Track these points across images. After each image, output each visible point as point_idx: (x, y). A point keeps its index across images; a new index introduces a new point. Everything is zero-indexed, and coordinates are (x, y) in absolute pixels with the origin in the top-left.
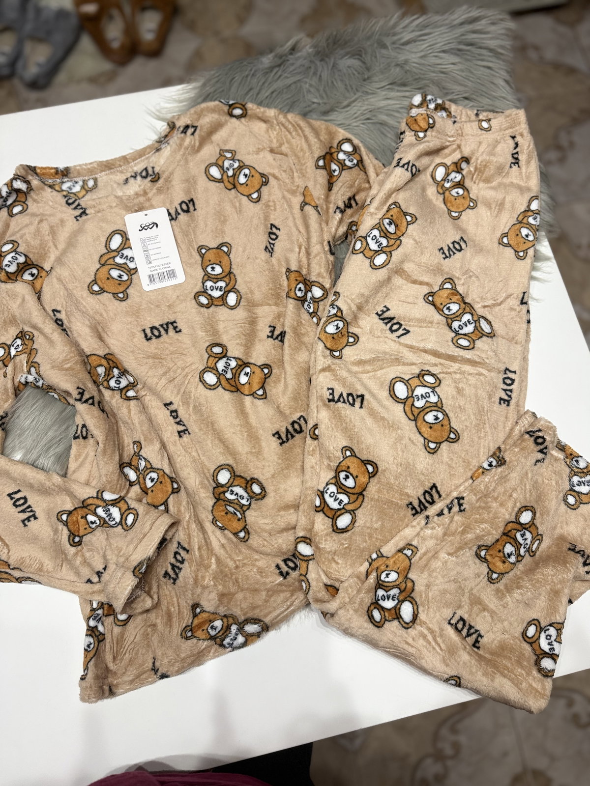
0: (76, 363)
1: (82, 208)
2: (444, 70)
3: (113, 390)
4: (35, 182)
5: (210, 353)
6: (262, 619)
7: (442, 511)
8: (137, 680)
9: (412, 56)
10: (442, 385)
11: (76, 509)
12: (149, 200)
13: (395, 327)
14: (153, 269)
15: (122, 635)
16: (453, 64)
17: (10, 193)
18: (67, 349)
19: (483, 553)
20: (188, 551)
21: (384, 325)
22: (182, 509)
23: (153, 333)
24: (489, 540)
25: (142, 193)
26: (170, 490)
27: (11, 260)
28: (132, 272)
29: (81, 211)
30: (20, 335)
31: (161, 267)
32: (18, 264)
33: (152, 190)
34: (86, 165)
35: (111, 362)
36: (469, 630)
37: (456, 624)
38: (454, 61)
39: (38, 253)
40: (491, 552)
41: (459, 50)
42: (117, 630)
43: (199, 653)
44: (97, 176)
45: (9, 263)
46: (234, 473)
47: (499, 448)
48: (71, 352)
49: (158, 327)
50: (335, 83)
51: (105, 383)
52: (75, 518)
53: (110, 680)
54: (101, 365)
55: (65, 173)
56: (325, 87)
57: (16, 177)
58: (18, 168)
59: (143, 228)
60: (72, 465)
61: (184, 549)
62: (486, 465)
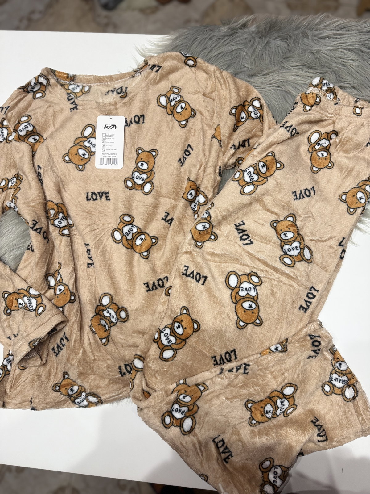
0: (38, 204)
1: (75, 104)
2: (345, 63)
3: (56, 227)
4: (52, 81)
5: (122, 219)
6: (100, 396)
7: (233, 369)
8: (20, 405)
9: (324, 48)
10: (262, 286)
11: (14, 292)
12: (117, 109)
13: (245, 237)
14: (105, 155)
15: (20, 375)
16: (353, 60)
17: (36, 84)
18: (37, 193)
19: (250, 405)
20: (68, 340)
21: (238, 234)
22: (72, 314)
23: (92, 197)
24: (257, 398)
25: (113, 103)
26: (68, 300)
27: (24, 127)
28: (92, 154)
29: (75, 106)
30: (16, 176)
31: (110, 155)
32: (27, 131)
33: (120, 103)
34: (87, 76)
35: (60, 209)
36: (224, 449)
37: (218, 442)
38: (354, 59)
39: (42, 127)
40: (256, 406)
41: (361, 51)
42: (18, 371)
43: (58, 402)
44: (92, 85)
45: (22, 129)
46: (112, 300)
47: (287, 339)
48: (38, 196)
49: (97, 193)
50: (264, 56)
51: (52, 221)
52: (11, 298)
53: (5, 399)
54: (53, 209)
55: (72, 78)
56: (256, 57)
57: (41, 75)
58: (43, 70)
59: (106, 127)
60: (21, 265)
61: (66, 338)
62: (273, 348)
